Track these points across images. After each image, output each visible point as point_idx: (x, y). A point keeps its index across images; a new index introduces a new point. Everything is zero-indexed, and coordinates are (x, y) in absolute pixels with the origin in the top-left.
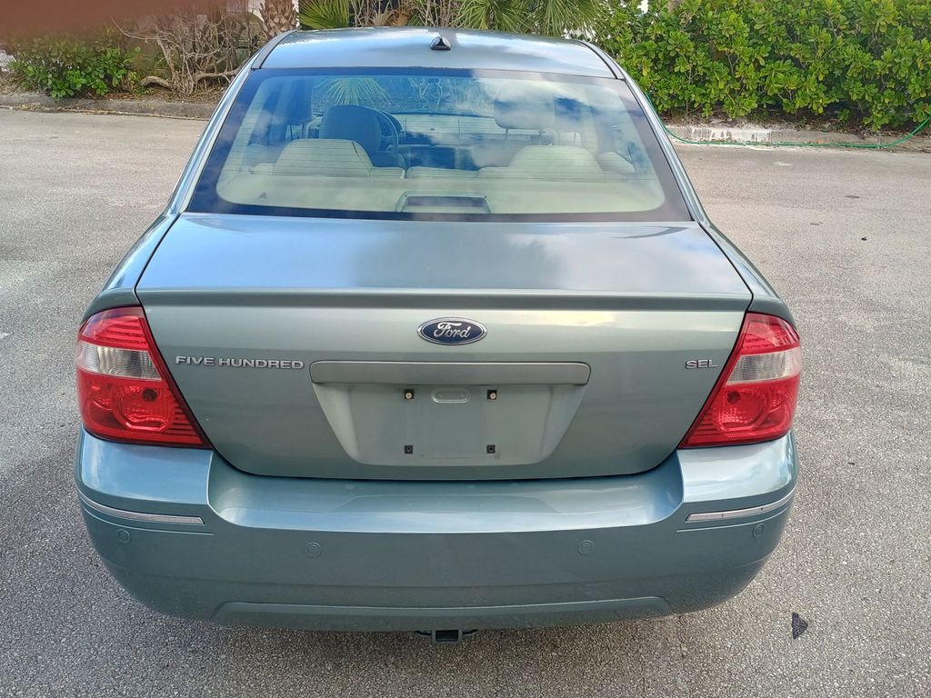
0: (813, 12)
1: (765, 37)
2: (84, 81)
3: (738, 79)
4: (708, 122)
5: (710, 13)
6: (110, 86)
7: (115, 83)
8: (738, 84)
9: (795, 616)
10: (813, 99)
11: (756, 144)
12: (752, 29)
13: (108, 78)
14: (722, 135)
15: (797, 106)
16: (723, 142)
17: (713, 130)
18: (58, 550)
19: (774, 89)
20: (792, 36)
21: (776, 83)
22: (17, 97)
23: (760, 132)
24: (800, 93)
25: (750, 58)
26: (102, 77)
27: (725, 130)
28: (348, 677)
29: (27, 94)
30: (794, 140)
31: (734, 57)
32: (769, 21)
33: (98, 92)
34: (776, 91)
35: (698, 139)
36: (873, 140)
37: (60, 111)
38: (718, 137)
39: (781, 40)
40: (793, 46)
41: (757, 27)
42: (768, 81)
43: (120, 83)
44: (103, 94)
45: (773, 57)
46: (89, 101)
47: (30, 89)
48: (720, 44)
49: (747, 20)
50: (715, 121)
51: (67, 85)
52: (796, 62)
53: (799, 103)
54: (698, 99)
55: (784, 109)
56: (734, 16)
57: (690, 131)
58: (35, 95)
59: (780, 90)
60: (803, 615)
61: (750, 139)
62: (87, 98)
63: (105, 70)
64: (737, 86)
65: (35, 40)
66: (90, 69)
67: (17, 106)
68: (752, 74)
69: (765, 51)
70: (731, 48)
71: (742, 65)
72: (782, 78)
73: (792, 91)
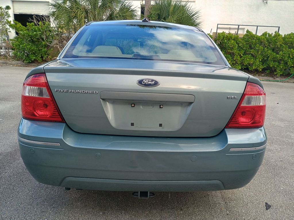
0: (257, 41)
1: (243, 48)
2: (35, 58)
3: (235, 60)
5: (226, 41)
6: (43, 60)
7: (44, 59)
8: (235, 62)
9: (266, 203)
10: (258, 66)
12: (238, 46)
13: (42, 57)
15: (253, 68)
19: (246, 63)
20: (251, 48)
21: (247, 61)
22: (13, 62)
24: (254, 64)
25: (238, 54)
26: (40, 57)
29: (17, 62)
31: (233, 54)
32: (243, 43)
33: (39, 61)
34: (247, 64)
36: (278, 79)
37: (27, 67)
39: (247, 49)
40: (251, 50)
41: (240, 45)
42: (244, 61)
43: (46, 59)
44: (40, 62)
45: (245, 54)
46: (36, 64)
47: (18, 60)
48: (229, 49)
49: (237, 43)
51: (29, 59)
52: (252, 55)
53: (254, 68)
55: (249, 69)
56: (233, 41)
58: (19, 62)
59: (248, 63)
60: (269, 203)
62: (35, 63)
63: (41, 55)
64: (234, 62)
65: (21, 46)
66: (37, 54)
67: (13, 65)
68: (239, 59)
69: (242, 52)
70: (232, 51)
71: (236, 56)
72: (248, 60)
73: (252, 64)
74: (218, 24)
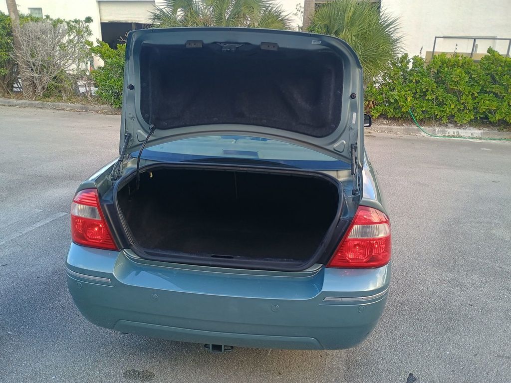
0: (506, 68)
1: (478, 81)
3: (462, 104)
4: (446, 126)
5: (446, 69)
8: (463, 106)
9: (411, 374)
10: (506, 115)
11: (472, 138)
12: (470, 77)
14: (454, 133)
15: (497, 118)
16: (454, 136)
17: (448, 130)
18: (64, 307)
19: (483, 109)
20: (494, 81)
21: (484, 106)
22: (97, 107)
23: (477, 132)
24: (498, 111)
25: (469, 92)
27: (456, 130)
28: (176, 375)
29: (102, 106)
30: (496, 137)
31: (460, 92)
32: (480, 73)
34: (484, 110)
35: (440, 135)
37: (116, 114)
38: (451, 134)
39: (487, 83)
40: (494, 86)
41: (473, 76)
42: (480, 104)
45: (483, 91)
47: (103, 104)
48: (451, 85)
49: (467, 73)
50: (450, 125)
52: (496, 95)
53: (498, 117)
54: (439, 114)
55: (490, 120)
56: (459, 70)
57: (435, 130)
58: (105, 106)
59: (486, 109)
60: (415, 375)
61: (470, 136)
64: (462, 107)
65: (107, 81)
67: (97, 112)
68: (470, 101)
69: (477, 89)
70: (458, 87)
71: (464, 96)
72: (487, 103)
73: (494, 110)
74: (436, 38)
